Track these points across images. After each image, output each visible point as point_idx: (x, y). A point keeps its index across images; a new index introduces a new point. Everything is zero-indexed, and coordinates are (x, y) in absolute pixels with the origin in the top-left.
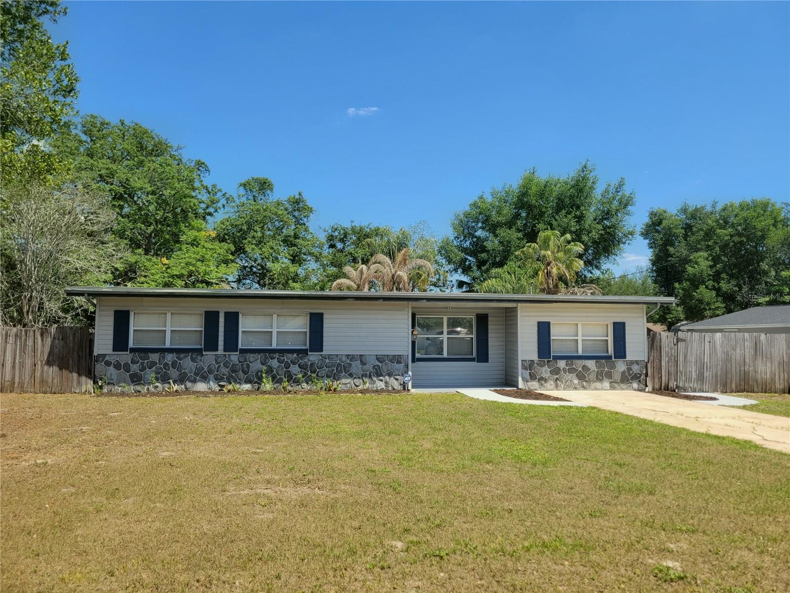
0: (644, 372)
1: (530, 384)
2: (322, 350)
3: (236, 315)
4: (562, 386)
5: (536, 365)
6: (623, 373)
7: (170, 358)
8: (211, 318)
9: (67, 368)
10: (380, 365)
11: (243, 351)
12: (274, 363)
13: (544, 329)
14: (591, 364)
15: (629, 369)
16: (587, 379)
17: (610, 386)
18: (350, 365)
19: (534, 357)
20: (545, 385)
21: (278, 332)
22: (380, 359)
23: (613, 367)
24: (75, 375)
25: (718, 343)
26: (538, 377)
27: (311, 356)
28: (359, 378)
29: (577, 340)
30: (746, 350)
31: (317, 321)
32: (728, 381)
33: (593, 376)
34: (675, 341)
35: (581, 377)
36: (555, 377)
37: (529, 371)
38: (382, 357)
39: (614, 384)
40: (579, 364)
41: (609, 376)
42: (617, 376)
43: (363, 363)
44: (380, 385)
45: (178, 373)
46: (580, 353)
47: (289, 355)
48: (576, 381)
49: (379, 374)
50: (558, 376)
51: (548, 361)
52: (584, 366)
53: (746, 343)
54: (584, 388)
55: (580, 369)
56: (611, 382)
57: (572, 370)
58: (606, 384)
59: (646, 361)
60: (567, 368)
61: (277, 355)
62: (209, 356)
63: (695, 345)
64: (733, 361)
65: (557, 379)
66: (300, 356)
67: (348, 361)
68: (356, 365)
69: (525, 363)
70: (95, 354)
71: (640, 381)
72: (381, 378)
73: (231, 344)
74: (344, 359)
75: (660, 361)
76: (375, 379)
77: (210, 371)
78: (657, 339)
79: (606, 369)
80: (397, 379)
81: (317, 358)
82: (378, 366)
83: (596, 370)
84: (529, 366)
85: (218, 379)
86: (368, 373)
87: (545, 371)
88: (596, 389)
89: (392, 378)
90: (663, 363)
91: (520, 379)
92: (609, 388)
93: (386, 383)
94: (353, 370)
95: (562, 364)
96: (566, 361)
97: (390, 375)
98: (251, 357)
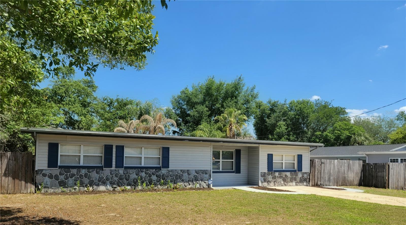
0: (309, 178)
1: (264, 184)
2: (168, 167)
3: (122, 147)
4: (277, 184)
5: (266, 175)
6: (301, 178)
7: (83, 172)
8: (108, 149)
9: (18, 179)
10: (197, 175)
11: (127, 168)
12: (143, 174)
13: (270, 157)
14: (288, 174)
15: (303, 176)
16: (287, 181)
17: (296, 184)
18: (182, 175)
19: (266, 171)
20: (270, 184)
21: (145, 157)
22: (197, 172)
23: (297, 175)
24: (23, 183)
25: (336, 164)
26: (267, 181)
27: (163, 171)
28: (187, 182)
29: (283, 163)
30: (345, 168)
31: (166, 152)
32: (339, 181)
33: (289, 180)
34: (321, 163)
35: (284, 180)
36: (274, 180)
37: (263, 178)
38: (198, 171)
39: (297, 183)
40: (284, 174)
41: (295, 179)
42: (298, 180)
43: (189, 174)
44: (198, 186)
45: (88, 180)
46: (284, 169)
47: (151, 170)
48: (282, 182)
49: (196, 180)
50: (275, 180)
51: (271, 173)
52: (286, 175)
53: (346, 165)
54: (285, 185)
55: (284, 177)
56: (296, 183)
57: (281, 177)
58: (294, 183)
59: (309, 172)
60: (279, 176)
61: (144, 170)
62: (107, 171)
63: (328, 165)
64: (341, 172)
65: (275, 181)
66: (157, 170)
67: (182, 173)
68: (186, 175)
69: (262, 174)
70: (36, 169)
71: (307, 182)
72: (198, 182)
73: (120, 164)
74: (179, 172)
75: (315, 172)
76: (194, 182)
77: (107, 179)
78: (314, 163)
79: (294, 176)
80: (205, 182)
81: (166, 172)
82: (196, 176)
83: (290, 177)
84: (264, 175)
85: (112, 184)
86: (191, 179)
87: (270, 178)
88: (290, 186)
89: (203, 182)
90: (316, 174)
91: (260, 181)
92: (295, 185)
93: (200, 184)
94: (184, 178)
95: (277, 174)
96: (278, 172)
97: (202, 180)
98: (131, 171)
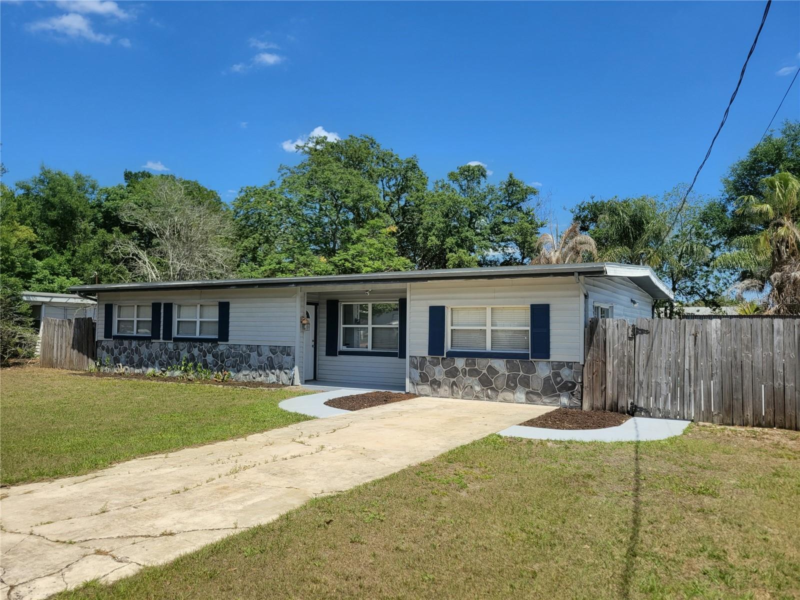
0: (580, 380)
1: (420, 387)
2: (227, 340)
3: (169, 307)
4: (460, 393)
5: (428, 364)
6: (547, 380)
7: (134, 343)
8: (156, 307)
9: (82, 352)
10: (273, 356)
11: (176, 340)
12: (196, 352)
13: (437, 315)
14: (499, 365)
15: (557, 375)
16: (494, 386)
17: (527, 398)
18: (249, 355)
19: (424, 351)
20: (439, 390)
21: (200, 322)
22: (273, 350)
23: (531, 369)
24: (86, 357)
25: (714, 336)
26: (430, 379)
27: (221, 346)
28: (256, 370)
29: (485, 330)
30: (777, 350)
31: (224, 309)
32: (737, 405)
33: (500, 382)
34: (630, 333)
35: (486, 382)
36: (452, 380)
37: (419, 371)
38: (274, 348)
39: (531, 395)
40: (482, 364)
41: (526, 383)
42: (537, 384)
43: (260, 355)
44: (272, 378)
45: (138, 358)
46: (489, 348)
47: (206, 344)
48: (478, 388)
49: (272, 367)
50: (455, 380)
51: (442, 358)
52: (490, 366)
53: (777, 338)
54: (489, 398)
55: (485, 371)
56: (527, 393)
57: (473, 373)
58: (521, 395)
59: (582, 363)
60: (467, 369)
61: (198, 344)
62: (156, 344)
63: (666, 339)
64: (747, 368)
65: (454, 383)
66: (213, 345)
67: (248, 352)
68: (254, 355)
69: (415, 361)
70: (96, 340)
71: (572, 393)
72: (273, 371)
73: (168, 332)
74: (244, 349)
75: (605, 363)
76: (267, 371)
77: (157, 358)
78: (600, 330)
79: (521, 373)
80: (286, 373)
81: (225, 348)
82: (271, 357)
83: (507, 374)
84: (419, 364)
85: (161, 365)
86: (263, 365)
87: (439, 372)
88: (505, 401)
89: (282, 372)
90: (609, 368)
91: (408, 381)
92: (524, 400)
93: (278, 377)
94: (251, 362)
95: (460, 363)
96: (465, 359)
97: (281, 369)
98: (181, 345)
